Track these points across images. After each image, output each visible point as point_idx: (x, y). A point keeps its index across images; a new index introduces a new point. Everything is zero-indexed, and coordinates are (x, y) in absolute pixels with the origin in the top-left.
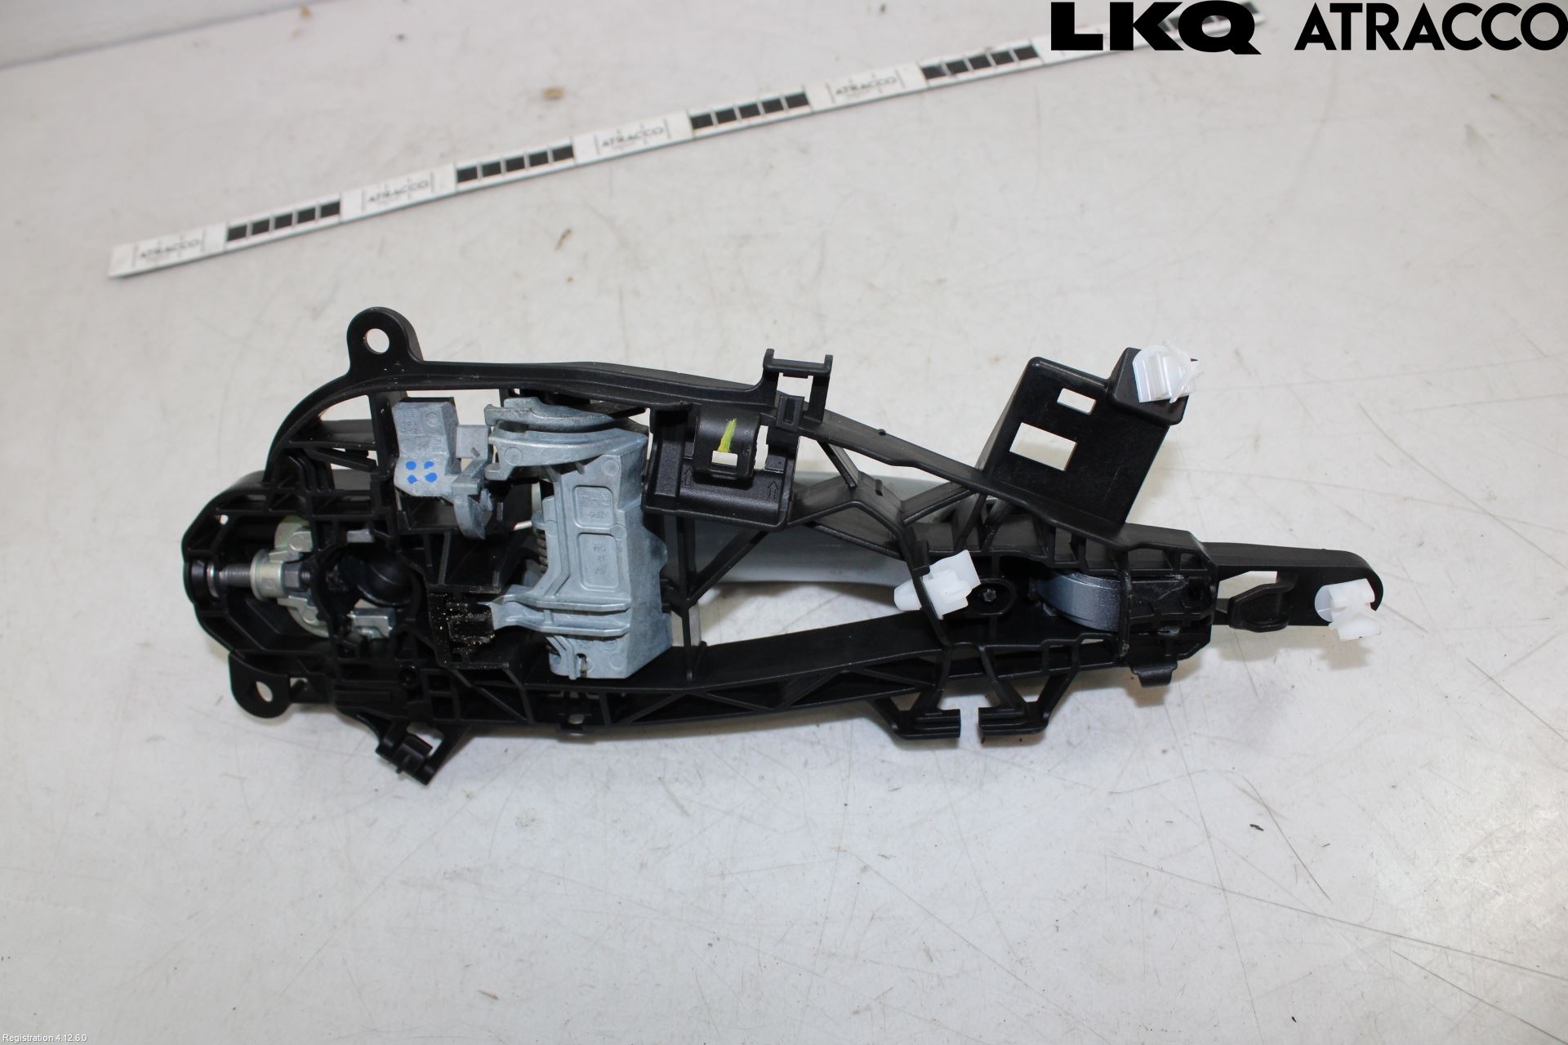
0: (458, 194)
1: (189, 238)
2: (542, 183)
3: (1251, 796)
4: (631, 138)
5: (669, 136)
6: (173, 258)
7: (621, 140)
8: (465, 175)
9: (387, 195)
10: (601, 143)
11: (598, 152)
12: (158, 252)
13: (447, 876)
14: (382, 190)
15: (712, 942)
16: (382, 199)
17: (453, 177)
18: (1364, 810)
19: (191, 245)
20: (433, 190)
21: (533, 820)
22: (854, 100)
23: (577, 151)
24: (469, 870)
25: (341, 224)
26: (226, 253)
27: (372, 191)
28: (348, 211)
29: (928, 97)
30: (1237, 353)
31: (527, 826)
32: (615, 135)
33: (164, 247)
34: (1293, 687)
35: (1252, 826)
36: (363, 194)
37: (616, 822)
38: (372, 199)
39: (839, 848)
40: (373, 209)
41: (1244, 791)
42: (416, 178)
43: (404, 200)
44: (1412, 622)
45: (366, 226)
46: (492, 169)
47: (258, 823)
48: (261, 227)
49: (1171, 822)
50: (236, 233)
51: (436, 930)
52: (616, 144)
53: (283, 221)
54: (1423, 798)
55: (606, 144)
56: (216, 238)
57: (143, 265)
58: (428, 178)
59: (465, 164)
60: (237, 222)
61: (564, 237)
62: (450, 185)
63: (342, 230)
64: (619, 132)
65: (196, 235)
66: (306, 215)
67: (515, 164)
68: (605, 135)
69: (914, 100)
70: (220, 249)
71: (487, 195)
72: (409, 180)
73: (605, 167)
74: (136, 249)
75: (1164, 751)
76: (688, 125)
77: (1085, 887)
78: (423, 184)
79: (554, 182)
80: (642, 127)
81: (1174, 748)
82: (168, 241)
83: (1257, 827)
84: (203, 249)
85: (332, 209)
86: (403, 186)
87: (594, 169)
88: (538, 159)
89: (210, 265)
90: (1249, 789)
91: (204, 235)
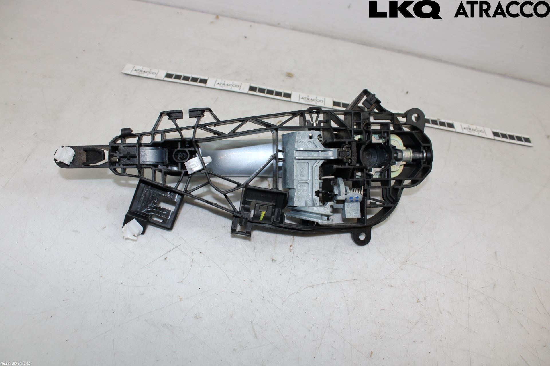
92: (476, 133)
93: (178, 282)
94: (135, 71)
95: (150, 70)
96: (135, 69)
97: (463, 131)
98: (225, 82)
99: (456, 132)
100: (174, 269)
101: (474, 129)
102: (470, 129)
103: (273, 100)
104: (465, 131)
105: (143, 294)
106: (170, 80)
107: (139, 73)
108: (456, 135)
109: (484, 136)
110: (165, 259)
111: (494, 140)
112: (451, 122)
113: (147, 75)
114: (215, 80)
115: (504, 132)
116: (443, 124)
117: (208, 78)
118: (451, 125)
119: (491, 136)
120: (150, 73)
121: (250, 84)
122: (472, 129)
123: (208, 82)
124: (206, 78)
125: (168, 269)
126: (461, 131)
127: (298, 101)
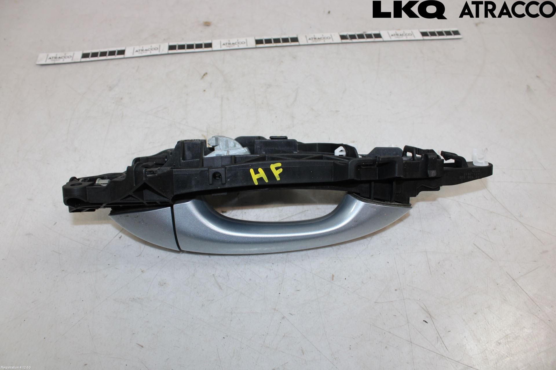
0: (168, 54)
1: (68, 55)
2: (199, 55)
3: (425, 310)
4: (233, 44)
5: (247, 45)
6: (61, 61)
7: (230, 44)
8: (172, 48)
9: (142, 50)
10: (222, 44)
11: (221, 47)
12: (56, 58)
13: (131, 300)
14: (141, 48)
15: (224, 337)
16: (140, 52)
17: (167, 48)
18: (464, 320)
19: (68, 57)
20: (159, 51)
21: (165, 284)
22: (315, 43)
23: (213, 45)
24: (139, 298)
25: (124, 58)
26: (80, 62)
27: (137, 48)
28: (127, 54)
29: (341, 45)
31: (162, 285)
32: (228, 42)
33: (58, 56)
34: (444, 273)
35: (424, 321)
36: (134, 49)
37: (195, 288)
38: (137, 51)
39: (275, 309)
40: (137, 54)
41: (423, 308)
42: (154, 46)
43: (148, 53)
44: (489, 256)
45: (134, 60)
46: (182, 47)
47: (63, 270)
48: (95, 55)
49: (396, 316)
50: (85, 56)
51: (123, 319)
52: (228, 45)
53: (103, 54)
54: (485, 319)
55: (224, 44)
56: (78, 56)
57: (49, 62)
58: (158, 47)
59: (172, 44)
60: (86, 52)
61: (204, 75)
62: (166, 50)
64: (229, 41)
65: (71, 54)
66: (112, 53)
67: (190, 47)
68: (224, 41)
69: (336, 46)
70: (79, 61)
71: (179, 56)
72: (151, 47)
73: (223, 53)
74: (48, 55)
75: (396, 290)
76: (254, 42)
77: (362, 335)
78: (156, 49)
79: (203, 55)
80: (238, 40)
81: (399, 289)
82: (59, 55)
83: (426, 322)
84: (72, 60)
85: (122, 52)
86: (149, 48)
87: (219, 53)
88: (199, 46)
89: (74, 65)
90: (424, 308)
91: (74, 54)
92: (404, 38)
93: (137, 256)
94: (50, 60)
95: (65, 54)
96: (49, 57)
97: (391, 38)
98: (143, 47)
99: (384, 41)
100: (130, 245)
101: (401, 34)
102: (397, 35)
103: (194, 54)
104: (393, 38)
105: (107, 276)
106: (87, 59)
107: (54, 61)
108: (385, 44)
109: (413, 38)
110: (120, 238)
111: (424, 40)
112: (377, 32)
113: (63, 60)
114: (132, 48)
115: (432, 30)
116: (369, 36)
117: (126, 48)
118: (378, 36)
119: (420, 37)
120: (66, 57)
121: (168, 44)
122: (399, 35)
123: (126, 52)
124: (123, 48)
125: (125, 247)
126: (389, 39)
127: (219, 49)
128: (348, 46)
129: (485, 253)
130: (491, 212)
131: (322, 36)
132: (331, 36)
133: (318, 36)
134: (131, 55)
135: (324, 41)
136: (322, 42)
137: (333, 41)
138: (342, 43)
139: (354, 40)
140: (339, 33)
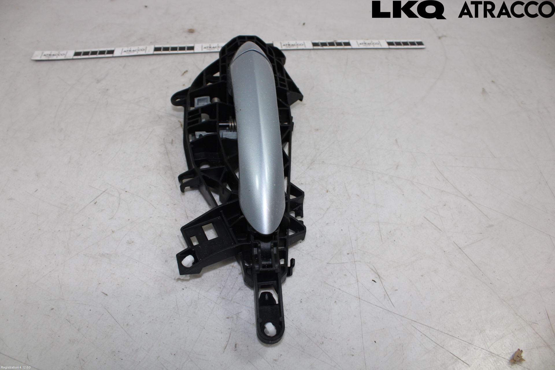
0: (153, 55)
2: (182, 56)
3: (374, 271)
4: (213, 47)
6: (54, 58)
7: (210, 47)
8: (157, 49)
9: (130, 51)
10: (203, 47)
11: (202, 50)
12: (50, 55)
13: (100, 255)
14: (129, 49)
15: (184, 288)
16: (128, 52)
17: (153, 49)
18: (411, 281)
19: (62, 55)
20: (145, 52)
21: (133, 242)
22: (288, 48)
23: (195, 49)
24: (107, 254)
25: (113, 57)
26: (73, 59)
27: (126, 49)
28: (116, 54)
29: (312, 52)
30: (396, 140)
31: (130, 243)
33: (52, 54)
34: (395, 241)
35: (373, 280)
36: (122, 50)
37: (160, 247)
38: (125, 51)
39: (233, 266)
40: (125, 54)
41: (372, 270)
42: (141, 47)
44: (437, 228)
45: (121, 59)
46: (166, 49)
47: (40, 229)
48: (86, 53)
49: (346, 275)
50: (77, 54)
51: (92, 271)
52: (208, 48)
53: (94, 53)
54: (431, 281)
55: (205, 48)
56: (71, 54)
57: (44, 58)
58: (145, 49)
59: (157, 46)
60: (78, 51)
61: (185, 72)
62: (151, 51)
63: (113, 59)
64: (210, 45)
66: (102, 53)
67: (174, 49)
68: (205, 45)
69: (308, 51)
70: (71, 58)
71: (163, 56)
72: (138, 48)
73: (203, 55)
74: (43, 53)
75: (348, 254)
77: (313, 291)
78: (143, 50)
79: (186, 56)
80: (218, 45)
81: (351, 253)
82: (53, 52)
83: (374, 281)
84: (65, 57)
85: (111, 52)
86: (136, 49)
87: (200, 55)
88: (182, 49)
89: (67, 62)
90: (374, 269)
91: (67, 52)
92: (372, 46)
93: (109, 219)
94: (45, 57)
95: (59, 52)
96: (44, 54)
97: (359, 46)
98: (130, 49)
99: (352, 49)
100: (104, 210)
101: (369, 43)
102: (365, 44)
103: (177, 55)
104: (362, 46)
105: (79, 235)
106: (79, 57)
107: (48, 57)
108: (353, 51)
109: (379, 47)
110: (95, 203)
111: (389, 49)
112: (347, 41)
113: (57, 57)
114: (121, 49)
115: (398, 41)
116: (339, 44)
117: (115, 48)
118: (348, 44)
119: (387, 46)
120: (60, 54)
121: (154, 46)
122: (367, 43)
123: (115, 52)
124: (112, 49)
125: (99, 211)
126: (357, 47)
127: (201, 51)
128: (319, 52)
129: (434, 225)
130: (442, 191)
131: (295, 43)
132: (304, 43)
133: (291, 43)
134: (120, 55)
135: (297, 47)
136: (295, 48)
137: (305, 46)
138: (314, 49)
139: (325, 47)
140: (311, 41)
